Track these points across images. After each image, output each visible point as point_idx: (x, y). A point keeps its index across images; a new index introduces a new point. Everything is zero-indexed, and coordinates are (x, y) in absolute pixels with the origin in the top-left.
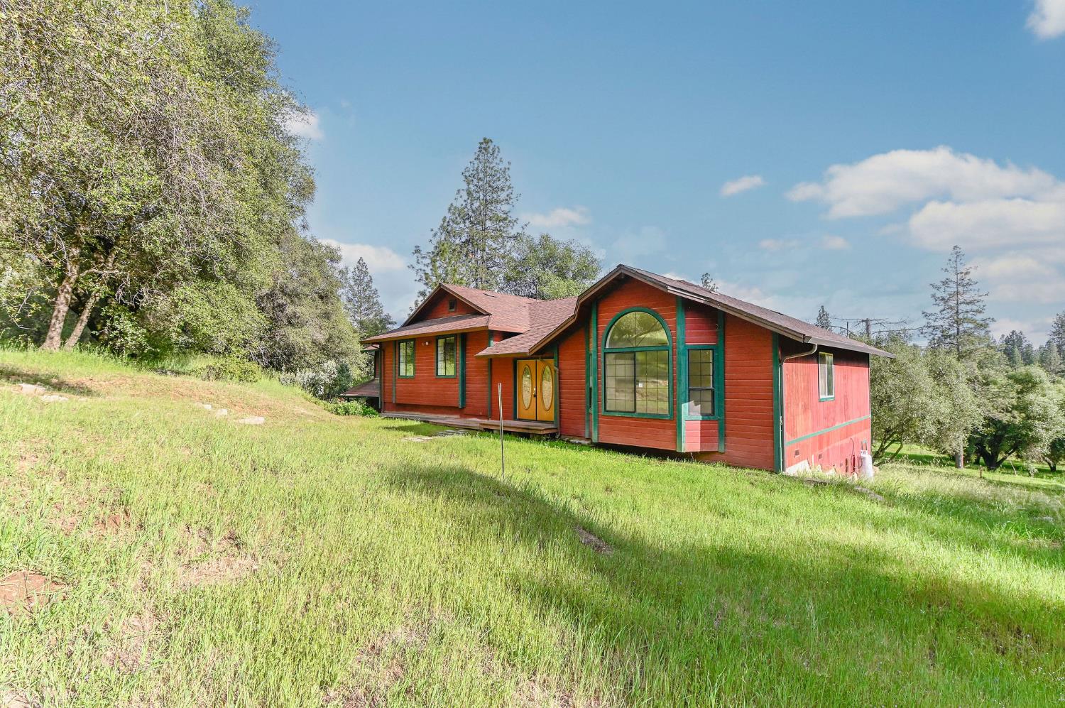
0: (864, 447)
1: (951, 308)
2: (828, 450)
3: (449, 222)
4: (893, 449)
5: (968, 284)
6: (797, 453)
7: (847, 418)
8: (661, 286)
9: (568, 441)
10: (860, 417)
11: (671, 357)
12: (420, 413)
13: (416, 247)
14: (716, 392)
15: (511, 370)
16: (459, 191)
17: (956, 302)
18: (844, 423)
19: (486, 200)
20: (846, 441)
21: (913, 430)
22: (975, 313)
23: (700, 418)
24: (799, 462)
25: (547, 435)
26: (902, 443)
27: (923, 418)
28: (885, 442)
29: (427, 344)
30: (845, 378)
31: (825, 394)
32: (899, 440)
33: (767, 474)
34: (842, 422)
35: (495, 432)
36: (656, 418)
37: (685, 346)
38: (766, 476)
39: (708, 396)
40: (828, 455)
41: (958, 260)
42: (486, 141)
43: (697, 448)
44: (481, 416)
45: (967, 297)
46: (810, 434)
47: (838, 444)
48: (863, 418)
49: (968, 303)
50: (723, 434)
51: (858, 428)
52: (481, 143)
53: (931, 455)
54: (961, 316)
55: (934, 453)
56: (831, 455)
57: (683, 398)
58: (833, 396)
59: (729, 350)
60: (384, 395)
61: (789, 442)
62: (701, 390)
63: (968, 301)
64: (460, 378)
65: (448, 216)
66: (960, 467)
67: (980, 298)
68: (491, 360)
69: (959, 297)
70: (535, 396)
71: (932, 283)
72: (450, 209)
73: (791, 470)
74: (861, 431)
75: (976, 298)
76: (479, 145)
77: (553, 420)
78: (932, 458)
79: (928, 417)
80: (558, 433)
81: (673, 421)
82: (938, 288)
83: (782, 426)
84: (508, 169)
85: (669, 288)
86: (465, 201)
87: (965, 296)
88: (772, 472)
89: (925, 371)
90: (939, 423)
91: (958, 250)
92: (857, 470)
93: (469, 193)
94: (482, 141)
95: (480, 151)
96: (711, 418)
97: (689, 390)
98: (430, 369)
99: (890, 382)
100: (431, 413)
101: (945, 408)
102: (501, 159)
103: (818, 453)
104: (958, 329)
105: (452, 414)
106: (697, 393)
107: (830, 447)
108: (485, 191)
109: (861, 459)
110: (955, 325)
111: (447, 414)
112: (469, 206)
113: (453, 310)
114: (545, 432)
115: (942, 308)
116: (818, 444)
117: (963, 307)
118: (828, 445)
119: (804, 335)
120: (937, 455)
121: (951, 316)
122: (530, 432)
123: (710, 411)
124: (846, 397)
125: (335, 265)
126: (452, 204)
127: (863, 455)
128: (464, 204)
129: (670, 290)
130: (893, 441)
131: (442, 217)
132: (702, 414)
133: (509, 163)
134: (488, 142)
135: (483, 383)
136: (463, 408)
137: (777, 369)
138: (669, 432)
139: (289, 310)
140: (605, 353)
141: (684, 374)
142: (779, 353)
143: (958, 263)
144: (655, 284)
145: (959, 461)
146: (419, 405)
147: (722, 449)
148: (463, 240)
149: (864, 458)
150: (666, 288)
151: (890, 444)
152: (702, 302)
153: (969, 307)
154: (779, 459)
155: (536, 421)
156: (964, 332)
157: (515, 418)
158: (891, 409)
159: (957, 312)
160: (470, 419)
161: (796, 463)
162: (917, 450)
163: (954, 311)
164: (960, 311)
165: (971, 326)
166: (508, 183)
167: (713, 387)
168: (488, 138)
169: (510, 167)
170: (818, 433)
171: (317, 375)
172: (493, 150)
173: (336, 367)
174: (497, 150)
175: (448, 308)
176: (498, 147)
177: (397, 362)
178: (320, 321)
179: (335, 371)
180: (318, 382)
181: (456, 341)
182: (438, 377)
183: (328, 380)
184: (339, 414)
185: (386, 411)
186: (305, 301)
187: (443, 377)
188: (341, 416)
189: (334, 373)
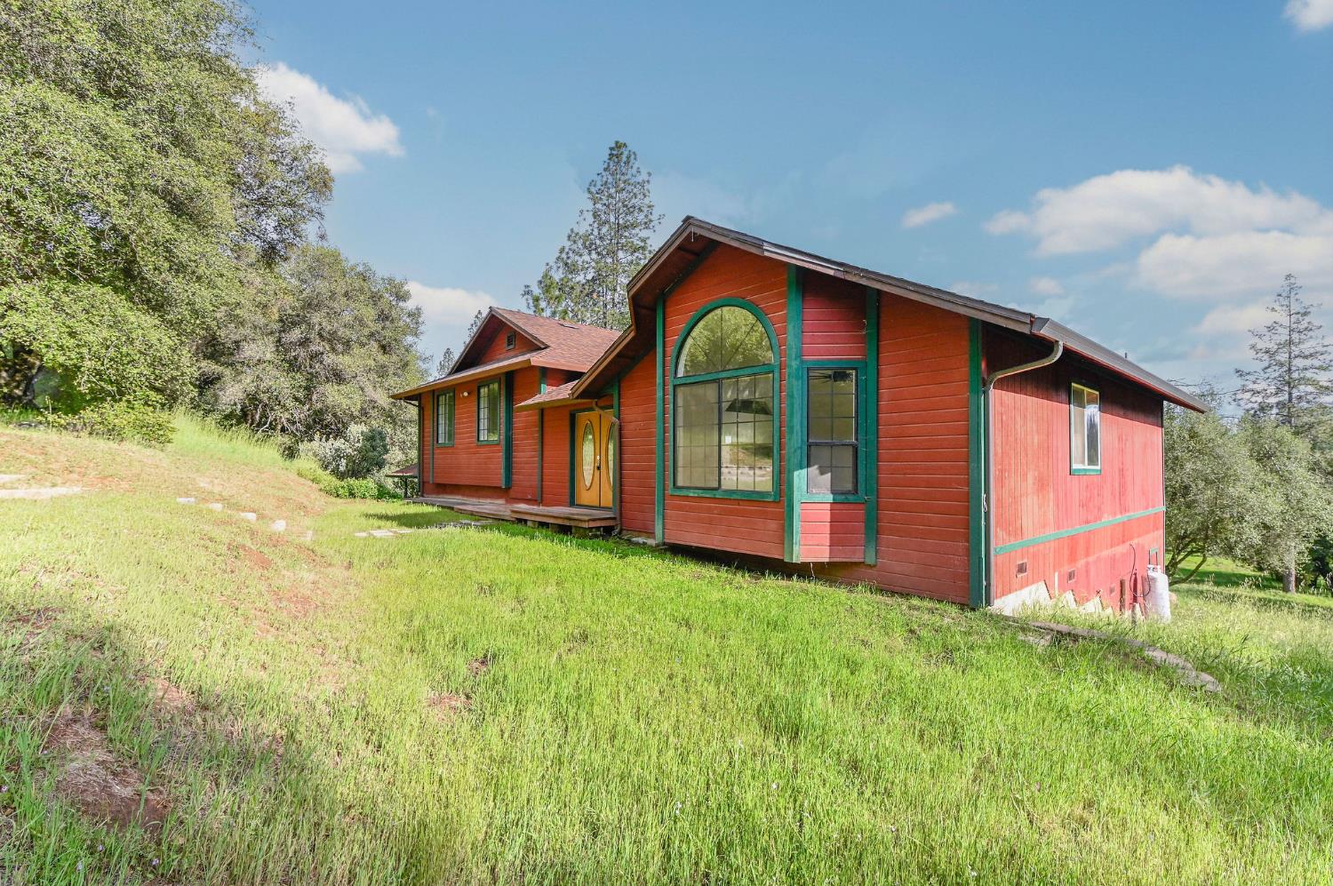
0: (1153, 560)
1: (1282, 365)
2: (1087, 564)
3: (568, 253)
4: (1190, 563)
5: (1306, 329)
6: (1022, 569)
7: (1124, 510)
8: (754, 245)
9: (629, 541)
10: (1147, 508)
11: (777, 385)
12: (460, 497)
13: (527, 286)
14: (862, 450)
15: (568, 429)
16: (582, 212)
17: (1287, 355)
18: (1119, 517)
19: (618, 224)
20: (1121, 549)
21: (1223, 536)
22: (1317, 371)
23: (830, 498)
24: (1027, 585)
25: (598, 528)
26: (1204, 556)
27: (1241, 519)
28: (1179, 554)
29: (466, 394)
30: (1120, 438)
31: (1083, 463)
32: (1201, 550)
33: (953, 610)
34: (1115, 515)
35: (529, 523)
36: (751, 499)
37: (802, 362)
38: (950, 615)
39: (848, 455)
40: (1087, 571)
41: (1292, 294)
42: (618, 146)
43: (823, 556)
44: (529, 500)
45: (1307, 347)
46: (1051, 534)
47: (1106, 553)
48: (1151, 511)
49: (1306, 357)
50: (874, 530)
51: (1144, 525)
52: (611, 149)
53: (1242, 573)
54: (1295, 375)
55: (1248, 570)
56: (1092, 574)
57: (795, 460)
58: (1098, 468)
59: (886, 370)
60: (423, 471)
61: (1002, 547)
62: (832, 446)
63: (1307, 353)
64: (503, 443)
65: (567, 244)
66: (1289, 591)
67: (1325, 349)
68: (542, 409)
69: (1293, 348)
70: (599, 468)
71: (1252, 329)
72: (569, 236)
73: (1007, 604)
74: (1148, 532)
75: (1320, 349)
76: (609, 152)
77: (611, 505)
78: (1243, 577)
79: (1247, 518)
80: (617, 525)
81: (778, 503)
82: (1260, 336)
83: (987, 514)
84: (648, 181)
85: (766, 247)
86: (590, 225)
87: (1301, 346)
88: (963, 606)
89: (1245, 451)
90: (1266, 527)
91: (1292, 280)
92: (1140, 599)
93: (595, 215)
94: (613, 145)
95: (610, 159)
96: (851, 498)
97: (809, 446)
98: (471, 432)
99: (1189, 466)
101: (1275, 504)
102: (638, 168)
103: (1067, 569)
104: (1290, 394)
106: (826, 452)
107: (1091, 559)
108: (617, 211)
109: (1149, 581)
110: (1286, 388)
112: (596, 232)
113: (511, 347)
114: (592, 524)
115: (1266, 364)
116: (1066, 552)
117: (1299, 363)
118: (1087, 555)
119: (1031, 316)
120: (1253, 573)
121: (1280, 376)
122: (572, 523)
123: (849, 486)
124: (1122, 471)
125: (401, 304)
126: (572, 230)
127: (1151, 574)
128: (589, 228)
129: (770, 252)
130: (1191, 553)
131: (560, 247)
132: (833, 492)
133: (649, 174)
134: (620, 147)
136: (508, 489)
137: (979, 399)
138: (773, 525)
139: (330, 359)
140: (675, 387)
141: (799, 416)
142: (983, 365)
143: (1292, 300)
144: (745, 242)
145: (1289, 582)
146: (459, 485)
147: (870, 560)
148: (589, 277)
149: (1154, 579)
150: (760, 247)
151: (1186, 556)
152: (831, 273)
153: (1308, 362)
154: (980, 582)
155: (599, 508)
156: (1300, 398)
157: (572, 504)
158: (1189, 506)
159: (1290, 369)
160: (517, 505)
161: (1022, 587)
162: (1227, 565)
163: (1285, 369)
164: (1293, 368)
165: (1310, 389)
166: (647, 201)
167: (857, 439)
168: (621, 141)
169: (651, 179)
170: (1065, 533)
171: (339, 443)
172: (628, 158)
173: (362, 433)
174: (633, 156)
175: (506, 345)
176: (634, 153)
177: (435, 424)
178: (373, 376)
179: (361, 438)
180: (338, 455)
181: (500, 388)
182: (479, 443)
183: (350, 450)
184: (338, 496)
185: (425, 495)
186: (356, 350)
187: (485, 443)
188: (338, 499)
189: (358, 441)
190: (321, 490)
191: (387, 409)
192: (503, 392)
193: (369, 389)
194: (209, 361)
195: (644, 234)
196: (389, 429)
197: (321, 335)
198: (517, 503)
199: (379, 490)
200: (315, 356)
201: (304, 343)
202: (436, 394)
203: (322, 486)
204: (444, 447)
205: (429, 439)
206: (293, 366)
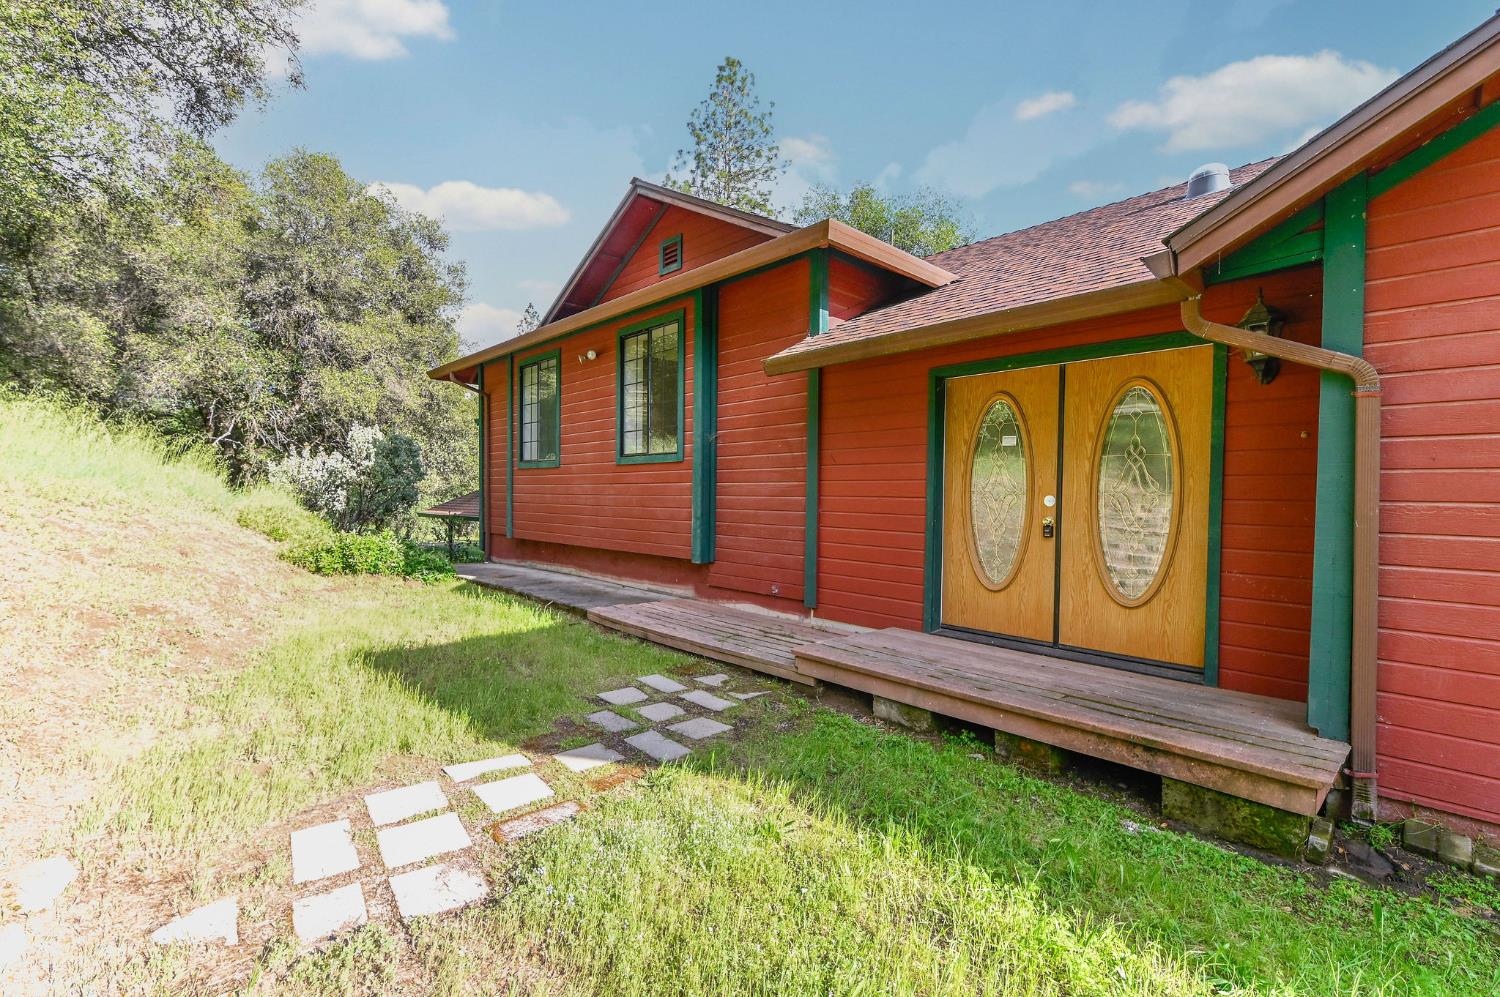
12: (573, 570)
19: (729, 171)
29: (591, 355)
42: (731, 63)
44: (775, 596)
52: (721, 69)
60: (490, 516)
64: (696, 459)
68: (821, 371)
70: (1052, 532)
76: (717, 73)
84: (771, 114)
86: (692, 172)
93: (698, 157)
94: (724, 64)
95: (718, 83)
98: (603, 437)
100: (604, 571)
102: (757, 96)
105: (671, 581)
108: (727, 155)
111: (652, 578)
112: (699, 181)
113: (674, 267)
125: (438, 254)
128: (691, 175)
133: (773, 104)
135: (784, 477)
136: (706, 565)
139: (324, 328)
146: (573, 547)
155: (1055, 647)
157: (934, 624)
160: (731, 605)
166: (768, 141)
168: (734, 56)
169: (774, 111)
171: (336, 460)
172: (744, 80)
173: (375, 441)
174: (749, 80)
175: (661, 265)
176: (752, 75)
177: (517, 424)
178: (398, 360)
179: (373, 451)
180: (334, 480)
181: (683, 334)
182: (624, 461)
183: (354, 473)
184: (318, 570)
185: (494, 558)
186: (370, 318)
187: (640, 460)
188: (317, 577)
189: (368, 457)
190: (281, 557)
191: (418, 414)
192: (695, 342)
193: (390, 380)
194: (144, 335)
195: (764, 186)
196: (421, 443)
197: (312, 290)
198: (730, 599)
199: (406, 555)
200: (302, 323)
201: (287, 300)
202: (518, 363)
203: (285, 547)
204: (534, 468)
205: (502, 454)
206: (268, 340)
